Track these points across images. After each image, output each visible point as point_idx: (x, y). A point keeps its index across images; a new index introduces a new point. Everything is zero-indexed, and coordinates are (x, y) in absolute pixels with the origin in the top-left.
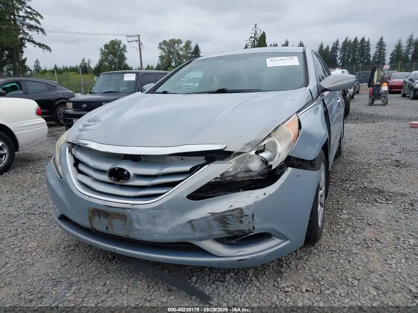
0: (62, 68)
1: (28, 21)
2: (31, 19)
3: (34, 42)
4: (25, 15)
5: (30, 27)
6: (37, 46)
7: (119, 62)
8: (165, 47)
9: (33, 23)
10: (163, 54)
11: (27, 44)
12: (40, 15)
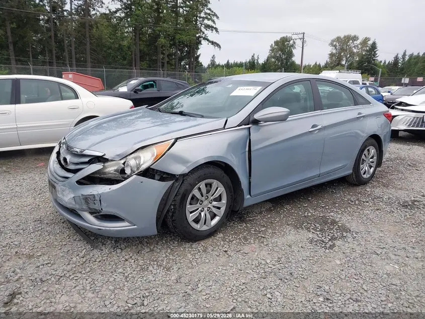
0: (233, 63)
1: (206, 21)
2: (209, 20)
3: (208, 40)
4: (205, 16)
5: (208, 27)
6: (210, 44)
7: (286, 59)
8: (337, 44)
9: (210, 23)
10: (334, 51)
11: (203, 42)
12: (216, 16)
